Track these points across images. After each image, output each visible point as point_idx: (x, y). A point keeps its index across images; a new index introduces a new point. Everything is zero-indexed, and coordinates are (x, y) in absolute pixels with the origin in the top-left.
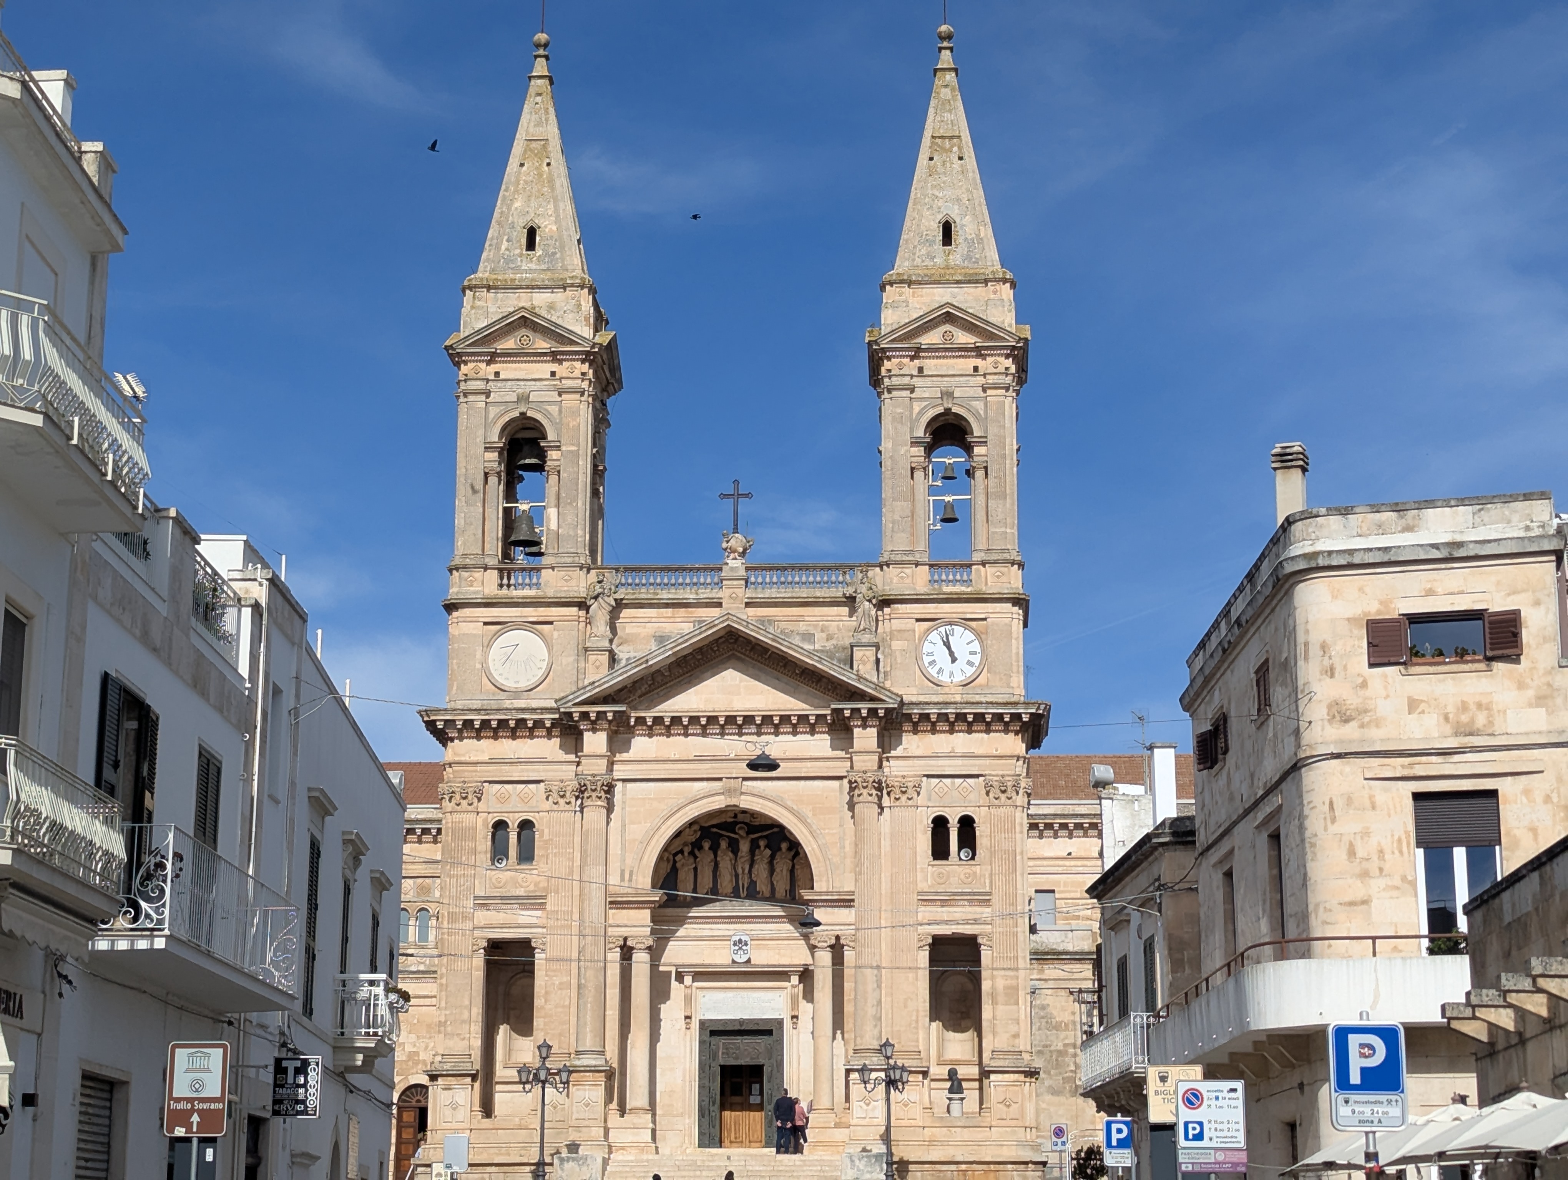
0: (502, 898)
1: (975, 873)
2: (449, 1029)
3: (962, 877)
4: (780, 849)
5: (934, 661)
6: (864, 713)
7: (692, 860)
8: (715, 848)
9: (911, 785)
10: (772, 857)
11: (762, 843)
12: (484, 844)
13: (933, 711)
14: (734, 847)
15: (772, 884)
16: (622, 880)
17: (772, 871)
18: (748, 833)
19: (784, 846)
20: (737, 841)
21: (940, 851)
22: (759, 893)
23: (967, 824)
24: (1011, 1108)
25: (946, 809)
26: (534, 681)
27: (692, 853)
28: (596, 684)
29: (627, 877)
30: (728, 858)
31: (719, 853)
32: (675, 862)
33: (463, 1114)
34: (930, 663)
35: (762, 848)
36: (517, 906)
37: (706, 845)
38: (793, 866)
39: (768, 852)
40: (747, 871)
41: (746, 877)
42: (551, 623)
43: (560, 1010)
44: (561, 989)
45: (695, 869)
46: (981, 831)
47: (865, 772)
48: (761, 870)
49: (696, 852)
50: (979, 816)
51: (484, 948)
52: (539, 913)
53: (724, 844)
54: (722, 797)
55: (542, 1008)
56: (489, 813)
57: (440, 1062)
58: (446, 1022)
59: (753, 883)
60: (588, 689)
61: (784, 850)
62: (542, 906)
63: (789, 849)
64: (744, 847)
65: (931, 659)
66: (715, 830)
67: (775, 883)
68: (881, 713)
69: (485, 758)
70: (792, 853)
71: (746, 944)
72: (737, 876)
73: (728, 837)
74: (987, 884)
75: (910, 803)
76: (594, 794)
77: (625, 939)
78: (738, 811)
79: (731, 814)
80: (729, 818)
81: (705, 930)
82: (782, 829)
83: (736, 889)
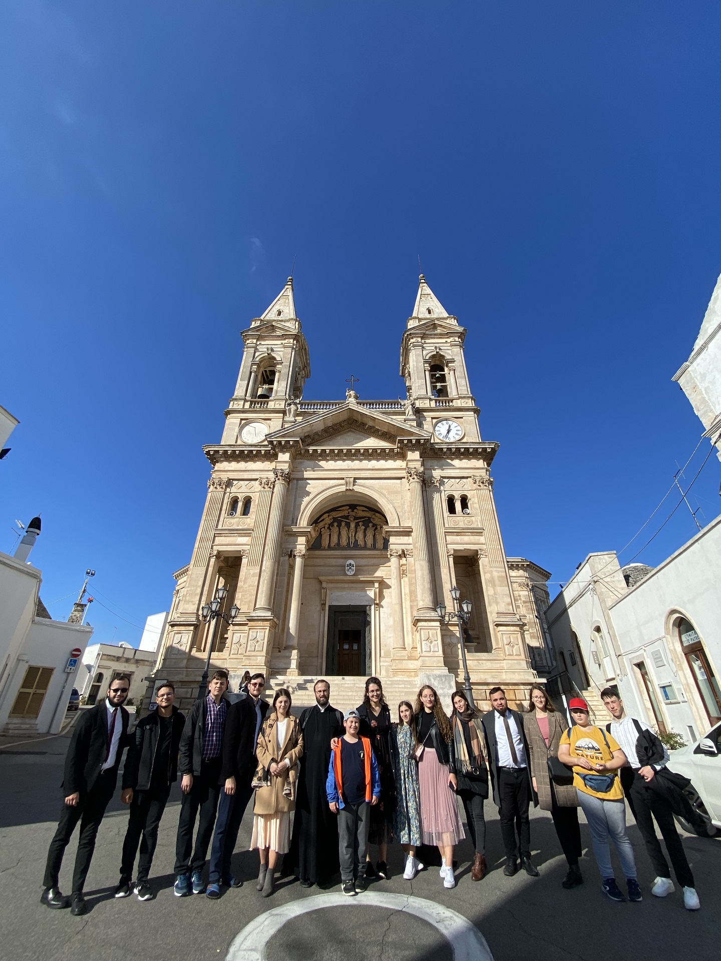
0: (230, 530)
3: (466, 522)
4: (369, 526)
5: (441, 433)
6: (414, 441)
7: (328, 531)
8: (339, 526)
9: (436, 480)
10: (365, 530)
11: (361, 524)
12: (226, 506)
13: (444, 446)
14: (348, 525)
15: (365, 541)
17: (365, 536)
18: (354, 520)
19: (371, 525)
20: (349, 523)
21: (452, 510)
22: (359, 545)
23: (464, 501)
25: (454, 492)
26: (259, 440)
27: (329, 528)
30: (345, 530)
31: (341, 527)
32: (321, 531)
34: (439, 434)
35: (361, 526)
36: (237, 535)
37: (336, 524)
38: (375, 534)
39: (363, 527)
40: (353, 535)
42: (270, 419)
43: (251, 588)
44: (252, 577)
45: (330, 535)
46: (472, 501)
47: (415, 469)
48: (360, 535)
49: (331, 527)
50: (470, 495)
51: (216, 556)
52: (248, 538)
53: (343, 524)
54: (343, 487)
55: (242, 587)
56: (230, 493)
59: (356, 541)
61: (370, 527)
62: (249, 535)
63: (373, 526)
64: (353, 525)
66: (340, 519)
68: (422, 441)
69: (231, 469)
70: (374, 528)
71: (353, 566)
72: (349, 538)
73: (345, 521)
74: (479, 525)
76: (280, 478)
78: (350, 510)
79: (347, 512)
80: (346, 513)
81: (333, 562)
82: (369, 518)
83: (348, 544)
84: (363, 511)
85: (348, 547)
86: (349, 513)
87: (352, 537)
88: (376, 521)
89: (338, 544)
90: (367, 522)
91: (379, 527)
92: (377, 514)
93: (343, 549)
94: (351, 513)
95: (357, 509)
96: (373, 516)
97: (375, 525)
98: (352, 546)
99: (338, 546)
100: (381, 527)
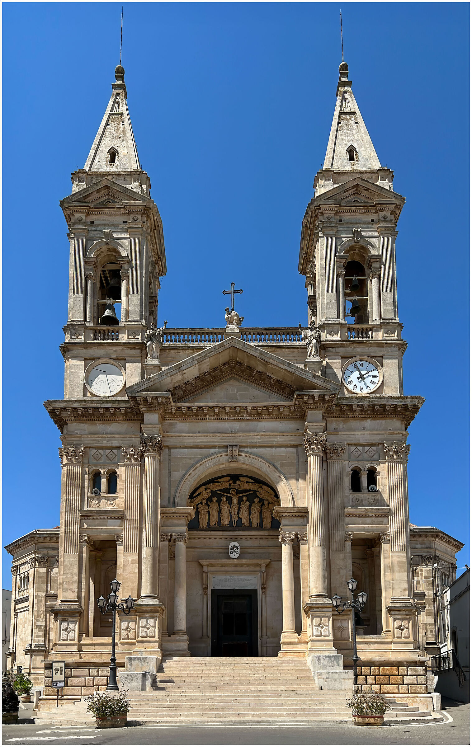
4: (254, 501)
7: (207, 508)
15: (250, 519)
18: (237, 494)
22: (244, 524)
27: (207, 504)
32: (198, 508)
38: (261, 511)
41: (236, 515)
44: (132, 564)
61: (256, 502)
63: (259, 501)
64: (235, 500)
67: (252, 518)
70: (261, 503)
71: (237, 549)
72: (231, 516)
80: (226, 486)
81: (214, 543)
83: (231, 523)
84: (247, 483)
85: (230, 527)
88: (264, 493)
89: (219, 523)
90: (252, 496)
91: (266, 503)
92: (264, 487)
93: (225, 528)
95: (240, 480)
98: (235, 525)
99: (219, 526)
100: (269, 503)
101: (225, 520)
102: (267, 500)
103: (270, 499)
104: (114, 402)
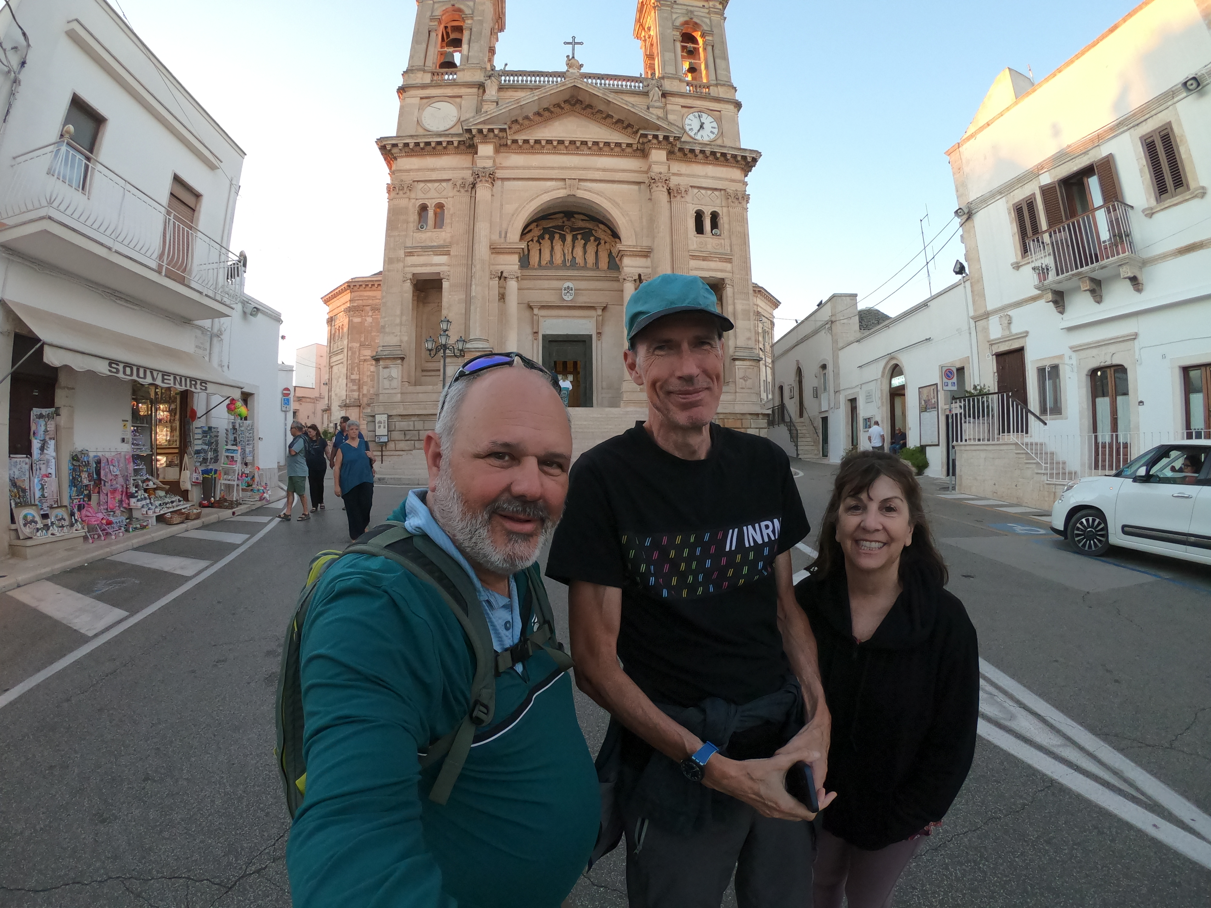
0: (422, 247)
1: (721, 244)
2: (387, 330)
3: (714, 244)
4: (590, 241)
5: (692, 129)
6: (661, 138)
7: (538, 245)
8: (552, 239)
9: (683, 190)
10: (585, 245)
11: (579, 237)
12: (413, 217)
14: (563, 239)
15: (585, 259)
16: (500, 236)
17: (585, 252)
19: (592, 238)
20: (565, 235)
21: (700, 229)
22: (577, 264)
23: (715, 217)
24: (748, 382)
25: (703, 207)
26: (448, 127)
27: (538, 241)
28: (489, 113)
29: (503, 235)
30: (559, 244)
31: (554, 241)
32: (528, 246)
33: (395, 383)
34: (690, 129)
35: (579, 239)
36: (431, 253)
37: (547, 236)
38: (597, 250)
39: (583, 242)
40: (570, 251)
41: (570, 255)
42: (461, 97)
44: (459, 303)
45: (540, 250)
46: (723, 221)
47: (660, 173)
48: (579, 251)
49: (541, 241)
50: (723, 213)
51: (411, 279)
52: (446, 257)
53: (557, 236)
54: (564, 191)
55: (447, 315)
56: (417, 199)
57: (381, 351)
58: (385, 325)
59: (574, 258)
60: (483, 115)
61: (592, 241)
62: (447, 253)
63: (595, 240)
64: (569, 238)
65: (690, 127)
66: (552, 229)
67: (587, 258)
68: (671, 139)
69: (416, 167)
70: (597, 243)
71: (572, 290)
72: (564, 255)
73: (559, 233)
74: (729, 250)
75: (683, 200)
76: (484, 179)
77: (502, 273)
78: (565, 219)
79: (561, 221)
80: (559, 223)
81: (546, 284)
82: (591, 230)
83: (564, 261)
84: (583, 220)
85: (564, 266)
86: (563, 222)
87: (568, 253)
88: (601, 232)
89: (551, 262)
90: (587, 235)
91: (602, 242)
92: (601, 226)
93: (558, 268)
94: (566, 223)
95: (574, 217)
96: (596, 228)
97: (597, 239)
98: (568, 265)
99: (551, 265)
100: (605, 243)
101: (558, 259)
102: (604, 239)
103: (607, 239)
104: (447, 135)
